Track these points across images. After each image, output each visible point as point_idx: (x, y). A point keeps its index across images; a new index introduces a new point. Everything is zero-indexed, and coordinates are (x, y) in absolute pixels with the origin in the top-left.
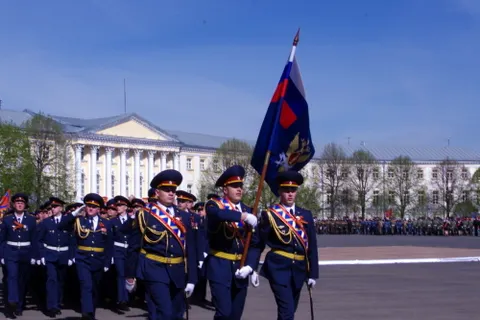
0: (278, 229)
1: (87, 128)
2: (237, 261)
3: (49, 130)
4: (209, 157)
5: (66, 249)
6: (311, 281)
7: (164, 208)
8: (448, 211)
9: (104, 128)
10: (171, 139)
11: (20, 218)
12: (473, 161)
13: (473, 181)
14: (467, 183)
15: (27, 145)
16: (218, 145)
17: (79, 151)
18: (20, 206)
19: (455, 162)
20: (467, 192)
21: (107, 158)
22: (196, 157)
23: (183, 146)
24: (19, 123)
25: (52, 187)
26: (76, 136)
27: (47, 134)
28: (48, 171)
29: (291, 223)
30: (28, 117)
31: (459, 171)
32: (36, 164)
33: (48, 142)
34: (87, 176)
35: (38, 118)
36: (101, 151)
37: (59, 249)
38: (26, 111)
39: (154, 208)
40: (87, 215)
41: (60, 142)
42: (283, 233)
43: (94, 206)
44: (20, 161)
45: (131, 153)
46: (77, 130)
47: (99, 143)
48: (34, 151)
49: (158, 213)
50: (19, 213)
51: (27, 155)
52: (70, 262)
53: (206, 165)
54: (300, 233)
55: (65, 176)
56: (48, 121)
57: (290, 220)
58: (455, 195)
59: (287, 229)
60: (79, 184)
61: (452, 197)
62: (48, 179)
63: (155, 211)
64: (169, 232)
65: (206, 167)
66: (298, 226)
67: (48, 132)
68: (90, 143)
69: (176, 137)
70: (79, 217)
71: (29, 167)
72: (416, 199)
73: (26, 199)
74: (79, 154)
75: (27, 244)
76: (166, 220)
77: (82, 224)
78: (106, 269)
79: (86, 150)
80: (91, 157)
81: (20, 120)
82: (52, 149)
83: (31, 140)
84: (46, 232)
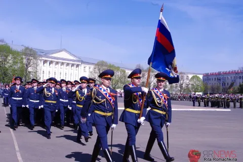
0: (156, 100)
1: (46, 53)
2: (138, 114)
3: (31, 53)
4: (92, 67)
5: (38, 101)
6: (168, 123)
7: (105, 88)
8: (181, 91)
9: (52, 54)
10: (78, 59)
11: (18, 87)
12: (191, 74)
13: (190, 81)
14: (188, 81)
15: (22, 59)
16: (96, 63)
17: (42, 62)
18: (18, 82)
19: (184, 74)
20: (188, 85)
21: (53, 65)
22: (88, 66)
23: (83, 62)
24: (19, 50)
25: (31, 75)
26: (41, 56)
27: (31, 55)
28: (30, 69)
29: (162, 97)
30: (23, 48)
31: (185, 77)
32: (25, 66)
33: (31, 58)
34: (45, 72)
35: (27, 48)
36: (51, 62)
37: (35, 101)
38: (22, 45)
39: (100, 87)
40: (49, 87)
41: (35, 58)
42: (158, 101)
43: (53, 83)
44: (19, 65)
45: (63, 64)
46: (42, 54)
47: (50, 59)
48: (25, 61)
49: (102, 90)
50: (18, 85)
51: (22, 62)
52: (40, 107)
53: (91, 70)
54: (165, 102)
55: (37, 71)
56: (31, 50)
57: (162, 95)
58: (184, 86)
59: (160, 99)
60: (42, 75)
61: (182, 86)
62: (30, 72)
63: (101, 89)
64: (107, 100)
65: (91, 71)
66: (165, 99)
67: (30, 54)
68: (47, 59)
69: (80, 58)
70: (46, 88)
71: (23, 67)
72: (169, 86)
73: (21, 79)
74: (42, 63)
75: (21, 99)
76: (106, 94)
77: (47, 91)
78: (57, 111)
79: (45, 62)
80: (47, 64)
81: (19, 49)
82: (32, 61)
83: (24, 57)
84: (30, 94)
